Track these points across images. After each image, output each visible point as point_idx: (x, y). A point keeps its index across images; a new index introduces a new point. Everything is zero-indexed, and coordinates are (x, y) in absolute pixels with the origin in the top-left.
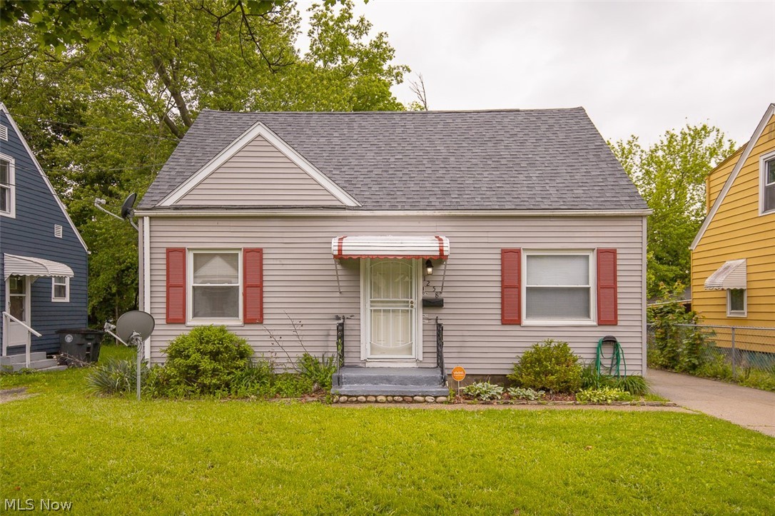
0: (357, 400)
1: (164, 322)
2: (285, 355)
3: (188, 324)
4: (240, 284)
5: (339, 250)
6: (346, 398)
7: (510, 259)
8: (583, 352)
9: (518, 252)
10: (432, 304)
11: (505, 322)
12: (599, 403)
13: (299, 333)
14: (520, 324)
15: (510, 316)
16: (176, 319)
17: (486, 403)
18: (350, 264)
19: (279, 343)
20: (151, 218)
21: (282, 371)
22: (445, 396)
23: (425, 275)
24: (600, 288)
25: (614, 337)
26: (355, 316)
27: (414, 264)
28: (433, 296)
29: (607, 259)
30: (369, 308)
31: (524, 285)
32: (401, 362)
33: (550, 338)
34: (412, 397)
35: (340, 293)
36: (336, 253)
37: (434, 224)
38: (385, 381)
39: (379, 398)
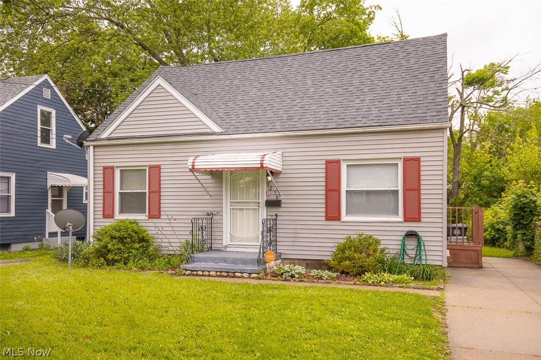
0: (197, 274)
1: (101, 216)
2: (167, 240)
3: (116, 218)
4: (147, 191)
5: (192, 165)
6: (190, 272)
7: (332, 168)
8: (390, 243)
9: (338, 162)
10: (273, 204)
11: (328, 218)
12: (373, 284)
13: (173, 225)
14: (340, 220)
15: (332, 214)
16: (108, 214)
17: (286, 280)
18: (217, 174)
19: (162, 232)
20: (94, 147)
21: (166, 252)
22: (257, 274)
23: (268, 182)
24: (406, 190)
25: (415, 232)
26: (219, 213)
27: (260, 174)
28: (274, 198)
29: (412, 166)
30: (229, 207)
31: (344, 188)
32: (251, 248)
33: (361, 232)
34: (234, 273)
35: (210, 196)
36: (191, 167)
37: (275, 143)
38: (223, 261)
39: (211, 273)
